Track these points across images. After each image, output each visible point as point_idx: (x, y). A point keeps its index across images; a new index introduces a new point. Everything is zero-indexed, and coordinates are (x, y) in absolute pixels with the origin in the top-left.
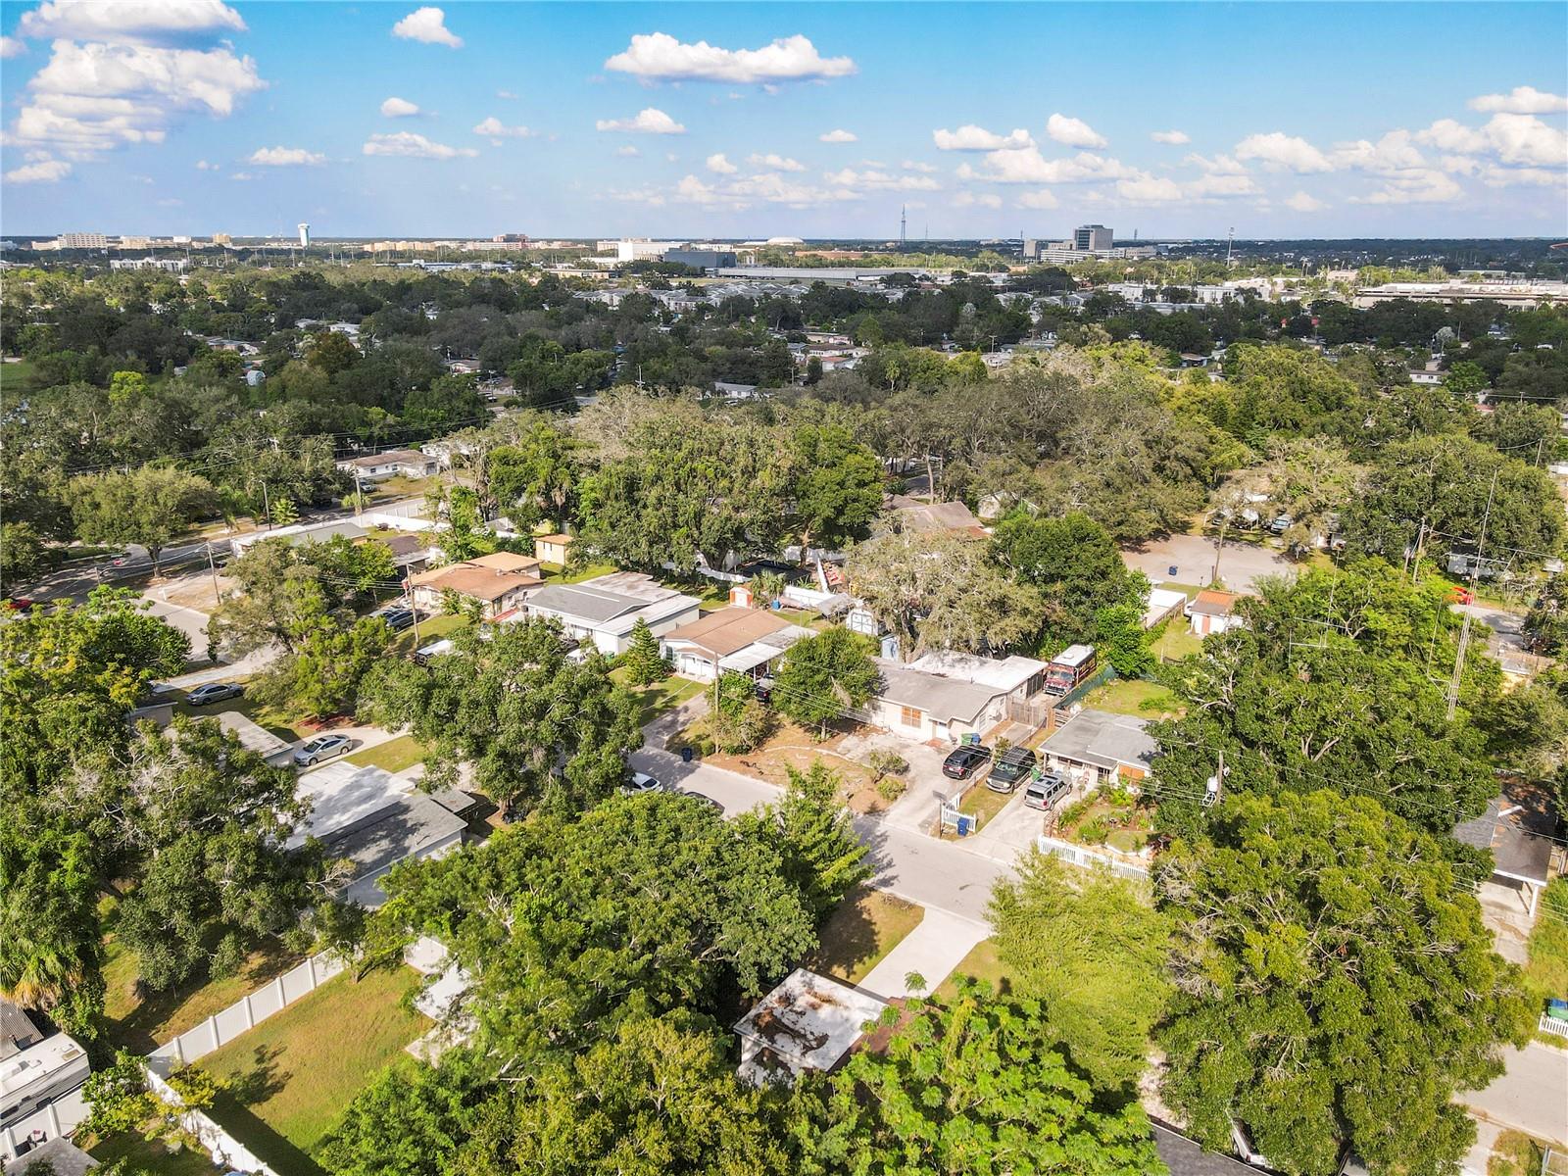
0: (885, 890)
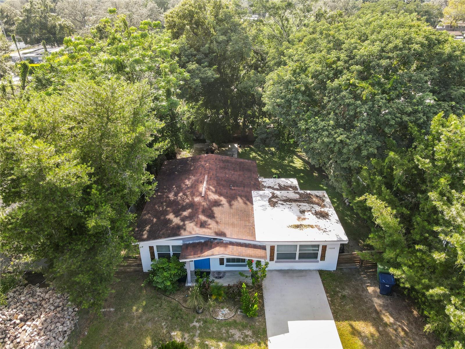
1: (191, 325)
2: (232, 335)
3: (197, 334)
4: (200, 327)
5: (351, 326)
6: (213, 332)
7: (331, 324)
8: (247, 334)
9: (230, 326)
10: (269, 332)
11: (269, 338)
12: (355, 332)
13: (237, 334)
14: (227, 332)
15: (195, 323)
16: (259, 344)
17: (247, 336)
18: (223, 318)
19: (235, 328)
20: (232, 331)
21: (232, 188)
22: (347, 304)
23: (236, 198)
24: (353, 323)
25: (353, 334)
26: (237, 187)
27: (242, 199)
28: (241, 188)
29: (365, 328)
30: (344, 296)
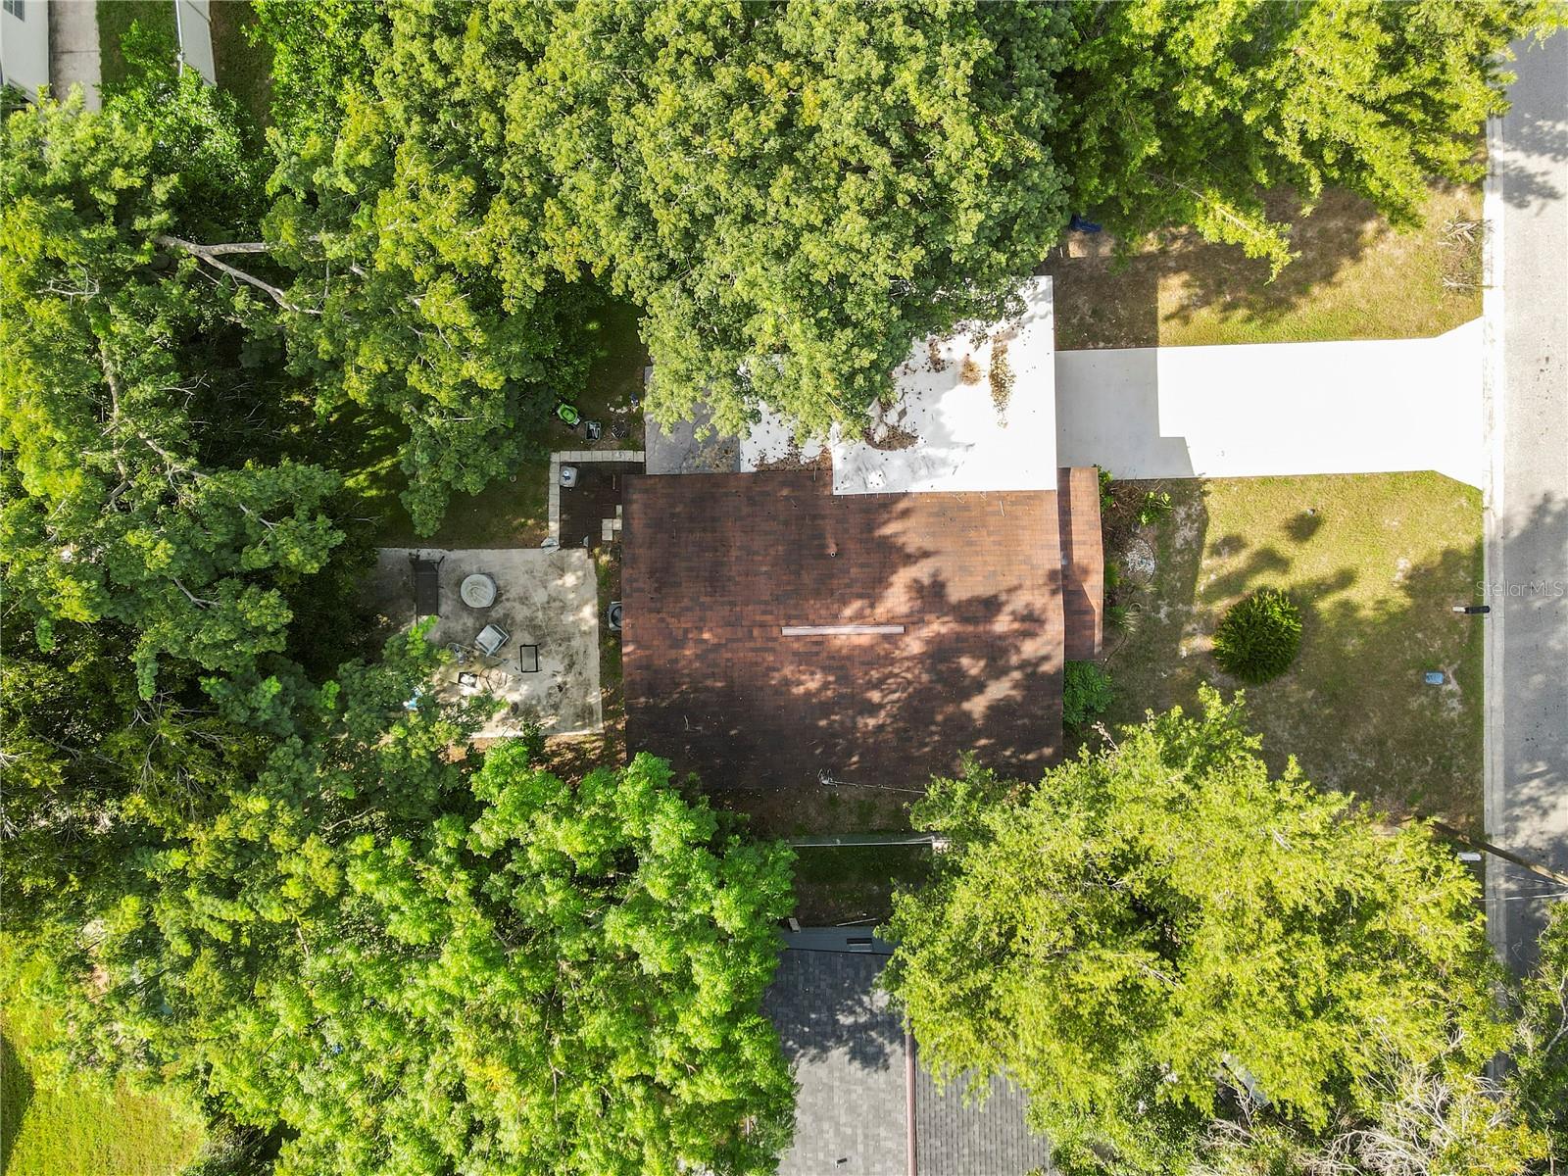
0: (1494, 206)
1: (1166, 621)
2: (1187, 542)
3: (1185, 608)
4: (1170, 605)
5: (1167, 318)
6: (1179, 579)
7: (1163, 354)
8: (1183, 515)
9: (1168, 547)
10: (1184, 475)
11: (1196, 475)
12: (1182, 314)
13: (1186, 533)
14: (1180, 552)
15: (1162, 615)
16: (1205, 494)
17: (1189, 516)
18: (1152, 563)
19: (1171, 537)
20: (1179, 543)
21: (832, 550)
22: (1115, 312)
23: (886, 538)
24: (1162, 313)
25: (1186, 320)
26: (821, 536)
27: (885, 523)
28: (829, 526)
29: (1172, 293)
30: (1094, 313)
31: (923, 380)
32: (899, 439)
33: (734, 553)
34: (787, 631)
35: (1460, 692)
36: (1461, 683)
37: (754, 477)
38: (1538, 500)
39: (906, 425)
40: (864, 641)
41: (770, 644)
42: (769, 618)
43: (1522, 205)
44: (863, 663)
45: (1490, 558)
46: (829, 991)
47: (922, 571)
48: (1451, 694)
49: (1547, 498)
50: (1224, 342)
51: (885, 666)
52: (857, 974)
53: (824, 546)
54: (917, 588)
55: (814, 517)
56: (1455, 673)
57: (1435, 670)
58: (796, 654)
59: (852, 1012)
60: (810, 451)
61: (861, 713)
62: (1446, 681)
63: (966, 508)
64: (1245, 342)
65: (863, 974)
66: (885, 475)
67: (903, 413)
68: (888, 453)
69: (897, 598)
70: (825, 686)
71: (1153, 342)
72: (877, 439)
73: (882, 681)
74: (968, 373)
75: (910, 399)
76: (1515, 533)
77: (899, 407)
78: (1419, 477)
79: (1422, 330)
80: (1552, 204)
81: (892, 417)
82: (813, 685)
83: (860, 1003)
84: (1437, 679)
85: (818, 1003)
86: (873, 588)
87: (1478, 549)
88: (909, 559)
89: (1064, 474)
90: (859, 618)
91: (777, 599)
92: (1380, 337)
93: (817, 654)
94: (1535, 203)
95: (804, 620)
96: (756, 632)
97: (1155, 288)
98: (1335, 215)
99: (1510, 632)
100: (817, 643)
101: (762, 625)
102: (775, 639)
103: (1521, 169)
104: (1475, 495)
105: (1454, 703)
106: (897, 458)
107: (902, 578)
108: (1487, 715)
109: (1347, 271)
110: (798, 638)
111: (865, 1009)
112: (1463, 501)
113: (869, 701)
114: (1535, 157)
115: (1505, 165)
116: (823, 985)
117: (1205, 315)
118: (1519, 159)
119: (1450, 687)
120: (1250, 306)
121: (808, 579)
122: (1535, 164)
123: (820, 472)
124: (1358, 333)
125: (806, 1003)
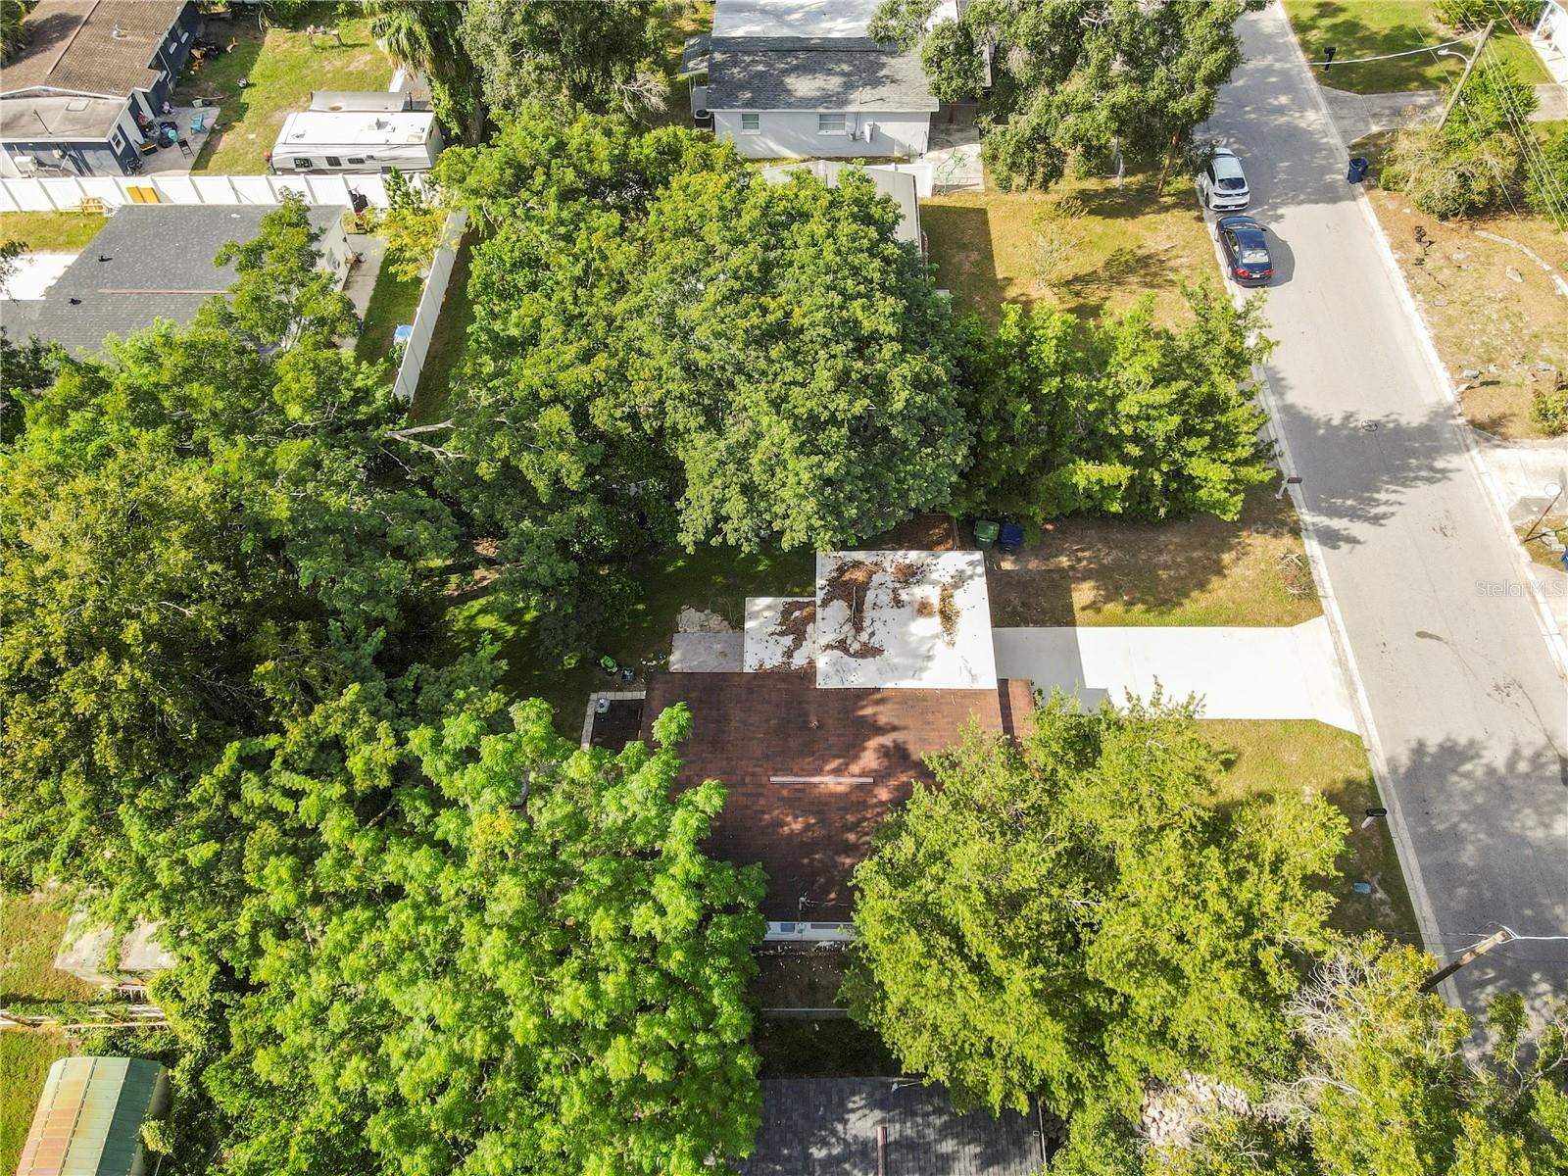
0: (1312, 547)
5: (1084, 609)
7: (1081, 632)
12: (1094, 606)
21: (814, 723)
22: (1039, 604)
23: (863, 717)
24: (1077, 607)
25: (1098, 611)
26: (807, 715)
27: (864, 707)
28: (812, 708)
29: (1083, 594)
30: (1023, 605)
31: (889, 613)
32: (869, 651)
33: (733, 724)
34: (773, 779)
35: (1389, 900)
36: (1387, 891)
37: (756, 676)
38: (1414, 745)
39: (875, 642)
40: (840, 789)
41: (761, 790)
42: (758, 769)
43: (1334, 547)
44: (840, 809)
45: (1384, 790)
46: (801, 1122)
47: (887, 740)
48: (1383, 902)
49: (1421, 745)
50: (1127, 625)
51: (858, 811)
52: (830, 1101)
53: (807, 722)
54: (885, 752)
55: (800, 703)
56: (1379, 883)
57: (1361, 881)
58: (782, 799)
59: (825, 1143)
60: (799, 660)
61: (839, 853)
62: (1374, 891)
63: (924, 699)
64: (1142, 625)
65: (835, 1099)
66: (861, 675)
67: (873, 634)
68: (860, 661)
69: (869, 759)
70: (808, 827)
71: (1072, 623)
72: (852, 651)
73: (857, 824)
74: (923, 609)
75: (878, 625)
76: (1402, 770)
77: (869, 631)
78: (1305, 724)
79: (1278, 622)
80: (1358, 546)
81: (864, 637)
82: (797, 826)
83: (834, 1133)
84: (1367, 889)
85: (789, 1136)
86: (851, 751)
87: (1372, 780)
88: (880, 730)
89: (1003, 683)
90: (837, 772)
91: (767, 757)
92: (1247, 625)
93: (799, 799)
94: (1345, 547)
95: (789, 772)
96: (747, 780)
97: (1069, 591)
98: (1196, 550)
99: (1419, 851)
100: (799, 790)
101: (753, 774)
102: (764, 786)
103: (1328, 527)
104: (1356, 739)
105: (1386, 909)
106: (869, 663)
107: (873, 743)
108: (1421, 924)
109: (1215, 582)
110: (783, 785)
111: (838, 1139)
112: (1347, 742)
113: (847, 840)
114: (1336, 520)
115: (1313, 524)
116: (795, 1116)
117: (1112, 608)
118: (1323, 521)
119: (1378, 895)
120: (1145, 602)
121: (793, 743)
122: (1338, 524)
123: (809, 673)
124: (1228, 622)
125: (777, 1138)
